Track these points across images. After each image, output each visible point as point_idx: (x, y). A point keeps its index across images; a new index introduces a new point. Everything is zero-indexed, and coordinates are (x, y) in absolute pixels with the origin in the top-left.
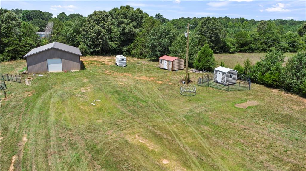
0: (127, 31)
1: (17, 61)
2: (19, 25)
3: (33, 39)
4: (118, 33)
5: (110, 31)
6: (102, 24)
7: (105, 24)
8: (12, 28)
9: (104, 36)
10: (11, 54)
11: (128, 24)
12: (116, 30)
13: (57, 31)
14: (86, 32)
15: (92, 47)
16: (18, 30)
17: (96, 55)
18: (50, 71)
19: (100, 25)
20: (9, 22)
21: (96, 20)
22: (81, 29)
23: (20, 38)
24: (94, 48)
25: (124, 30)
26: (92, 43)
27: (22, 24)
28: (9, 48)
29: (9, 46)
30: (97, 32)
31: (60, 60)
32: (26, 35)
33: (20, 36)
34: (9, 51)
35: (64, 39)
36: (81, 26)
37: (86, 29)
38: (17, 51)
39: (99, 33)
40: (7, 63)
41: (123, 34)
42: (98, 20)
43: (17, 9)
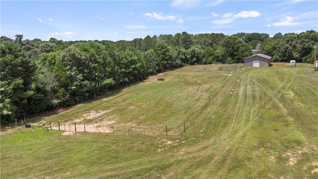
0: (306, 47)
1: (239, 64)
2: (243, 46)
3: (248, 52)
4: (300, 48)
5: (295, 47)
6: (290, 43)
7: (292, 43)
8: (239, 47)
9: (290, 50)
10: (237, 60)
11: (308, 42)
12: (299, 46)
13: (262, 48)
14: (279, 48)
15: (282, 57)
16: (242, 48)
17: (284, 62)
18: (254, 66)
19: (289, 43)
20: (238, 44)
21: (287, 41)
22: (277, 46)
23: (242, 52)
24: (283, 58)
25: (304, 46)
26: (282, 54)
27: (244, 45)
28: (236, 57)
29: (236, 56)
30: (286, 48)
31: (259, 61)
32: (246, 50)
33: (243, 51)
34: (236, 59)
35: (265, 52)
36: (277, 45)
37: (279, 46)
38: (240, 58)
39: (287, 48)
40: (235, 64)
41: (304, 49)
42: (288, 41)
43: (241, 33)
